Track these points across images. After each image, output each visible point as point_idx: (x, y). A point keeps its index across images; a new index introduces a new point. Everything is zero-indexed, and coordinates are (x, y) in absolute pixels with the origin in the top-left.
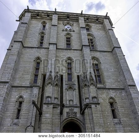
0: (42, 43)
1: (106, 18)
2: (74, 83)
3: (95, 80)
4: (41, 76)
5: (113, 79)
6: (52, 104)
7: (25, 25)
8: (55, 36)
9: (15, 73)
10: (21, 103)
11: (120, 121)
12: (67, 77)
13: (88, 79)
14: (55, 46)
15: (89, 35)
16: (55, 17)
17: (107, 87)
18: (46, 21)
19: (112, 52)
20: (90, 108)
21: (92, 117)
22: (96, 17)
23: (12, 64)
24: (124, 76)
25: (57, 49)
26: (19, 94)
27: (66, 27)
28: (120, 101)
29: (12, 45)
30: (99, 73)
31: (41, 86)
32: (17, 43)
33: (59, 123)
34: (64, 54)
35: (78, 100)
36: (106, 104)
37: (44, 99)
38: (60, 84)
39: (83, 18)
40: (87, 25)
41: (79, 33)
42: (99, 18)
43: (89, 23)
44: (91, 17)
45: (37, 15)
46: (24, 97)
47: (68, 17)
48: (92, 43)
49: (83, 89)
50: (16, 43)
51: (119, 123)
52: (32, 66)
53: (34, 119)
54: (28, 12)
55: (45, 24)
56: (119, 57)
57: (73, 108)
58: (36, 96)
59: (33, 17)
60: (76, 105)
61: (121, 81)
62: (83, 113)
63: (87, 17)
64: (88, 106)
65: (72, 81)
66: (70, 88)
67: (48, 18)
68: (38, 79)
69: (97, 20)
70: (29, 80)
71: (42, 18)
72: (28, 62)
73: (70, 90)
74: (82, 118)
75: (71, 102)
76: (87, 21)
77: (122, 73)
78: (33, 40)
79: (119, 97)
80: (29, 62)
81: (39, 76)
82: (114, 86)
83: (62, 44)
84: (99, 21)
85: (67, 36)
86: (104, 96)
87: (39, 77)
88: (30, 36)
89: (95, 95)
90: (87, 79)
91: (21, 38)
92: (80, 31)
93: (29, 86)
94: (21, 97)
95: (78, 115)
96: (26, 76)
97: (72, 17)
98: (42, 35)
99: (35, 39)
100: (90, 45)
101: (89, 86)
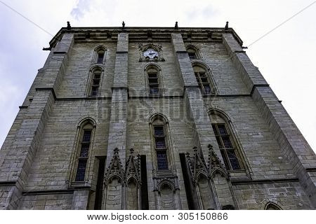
1: (226, 32)
2: (174, 173)
3: (222, 162)
4: (93, 162)
5: (266, 157)
7: (62, 57)
8: (125, 73)
9: (33, 160)
12: (155, 161)
13: (206, 160)
14: (125, 92)
15: (195, 65)
16: (123, 39)
17: (255, 178)
18: (105, 45)
19: (251, 96)
22: (207, 31)
23: (27, 139)
24: (291, 148)
25: (129, 98)
27: (147, 54)
29: (31, 97)
30: (230, 145)
31: (94, 188)
32: (42, 93)
34: (145, 107)
38: (140, 180)
39: (179, 36)
40: (189, 47)
41: (176, 65)
42: (212, 32)
43: (192, 44)
44: (195, 32)
45: (84, 36)
47: (150, 36)
48: (204, 80)
49: (197, 189)
50: (39, 93)
52: (73, 139)
54: (69, 32)
55: (103, 52)
56: (268, 105)
59: (77, 41)
61: (287, 159)
63: (187, 32)
65: (167, 168)
66: (165, 186)
67: (108, 40)
68: (87, 170)
69: (209, 36)
70: (66, 174)
71: (96, 40)
72: (64, 131)
73: (164, 192)
76: (189, 39)
77: (284, 141)
78: (77, 83)
79: (289, 202)
80: (68, 131)
81: (89, 161)
82: (271, 175)
83: (141, 87)
84: (213, 39)
85: (149, 71)
86: (252, 201)
87: (88, 165)
88: (71, 77)
89: (228, 201)
90: (203, 161)
91: (51, 82)
92: (176, 59)
93: (63, 188)
96: (58, 165)
97: (157, 35)
98: (97, 72)
99: (82, 82)
100: (200, 84)
101: (210, 178)
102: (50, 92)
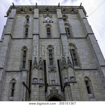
0: (27, 34)
1: (80, 8)
3: (72, 63)
4: (28, 62)
5: (88, 62)
6: (38, 84)
7: (12, 20)
8: (37, 28)
9: (8, 61)
10: (14, 84)
11: (94, 95)
12: (49, 62)
14: (38, 36)
15: (66, 24)
16: (36, 11)
17: (83, 68)
18: (29, 15)
19: (86, 38)
20: (69, 86)
21: (71, 93)
22: (72, 8)
24: (97, 59)
25: (39, 38)
26: (12, 77)
27: (46, 19)
28: (93, 79)
30: (75, 57)
31: (29, 70)
33: (45, 98)
34: (45, 42)
35: (59, 80)
36: (82, 82)
37: (32, 80)
38: (44, 68)
39: (60, 10)
40: (64, 16)
41: (58, 24)
42: (74, 8)
43: (65, 14)
44: (67, 8)
45: (21, 10)
46: (16, 79)
47: (47, 10)
48: (69, 31)
49: (63, 71)
50: (6, 36)
51: (93, 97)
52: (20, 54)
53: (25, 96)
54: (14, 8)
55: (28, 18)
56: (92, 42)
57: (55, 87)
58: (25, 78)
59: (18, 12)
60: (58, 84)
62: (63, 90)
63: (63, 8)
64: (67, 84)
65: (53, 64)
66: (52, 70)
67: (30, 12)
68: (26, 64)
69: (73, 10)
72: (17, 51)
73: (52, 72)
74: (63, 94)
75: (53, 82)
76: (64, 12)
77: (95, 56)
78: (19, 32)
79: (92, 76)
81: (26, 62)
82: (88, 67)
83: (44, 34)
84: (74, 12)
85: (47, 27)
86: (80, 76)
87: (26, 63)
88: (17, 29)
89: (73, 75)
91: (10, 31)
92: (58, 21)
93: (19, 70)
94: (14, 79)
95: (60, 92)
96: (16, 63)
97: (51, 10)
98: (26, 27)
99: (21, 32)
100: (67, 33)
101: (67, 68)
102: (10, 36)
